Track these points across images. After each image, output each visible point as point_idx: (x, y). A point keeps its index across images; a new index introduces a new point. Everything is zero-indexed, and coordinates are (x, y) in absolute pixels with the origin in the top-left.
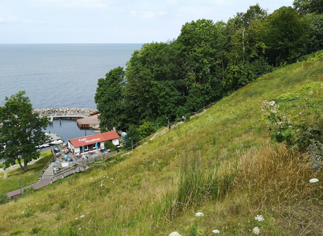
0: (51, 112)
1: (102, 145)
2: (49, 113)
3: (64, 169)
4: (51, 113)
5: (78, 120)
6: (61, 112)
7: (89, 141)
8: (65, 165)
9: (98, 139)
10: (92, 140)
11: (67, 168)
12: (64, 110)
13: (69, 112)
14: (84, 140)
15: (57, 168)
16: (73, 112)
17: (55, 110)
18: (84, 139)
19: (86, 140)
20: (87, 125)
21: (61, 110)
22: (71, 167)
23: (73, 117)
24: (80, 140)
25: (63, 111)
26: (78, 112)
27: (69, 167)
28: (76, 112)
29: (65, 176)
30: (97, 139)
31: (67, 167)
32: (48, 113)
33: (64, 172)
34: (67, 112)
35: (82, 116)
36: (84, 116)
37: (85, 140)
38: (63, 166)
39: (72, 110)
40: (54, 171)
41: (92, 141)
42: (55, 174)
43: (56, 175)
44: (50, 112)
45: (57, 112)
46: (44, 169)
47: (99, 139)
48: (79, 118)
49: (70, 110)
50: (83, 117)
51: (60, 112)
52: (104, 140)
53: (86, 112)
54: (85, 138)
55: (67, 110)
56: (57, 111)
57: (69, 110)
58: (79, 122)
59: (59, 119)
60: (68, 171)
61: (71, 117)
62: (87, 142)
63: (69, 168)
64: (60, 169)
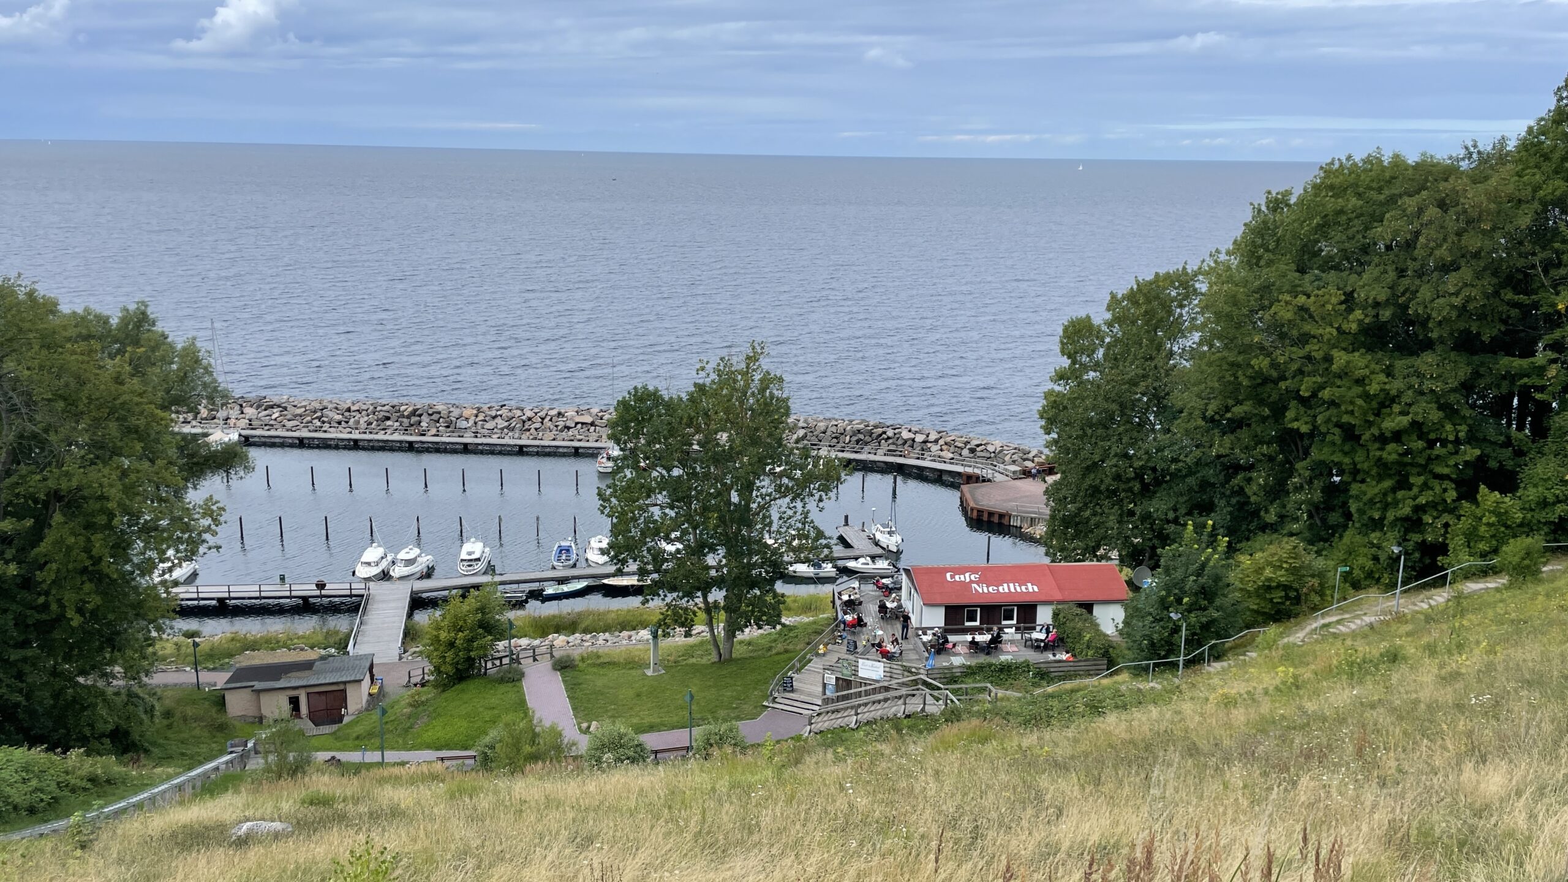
0: (868, 439)
1: (1044, 615)
2: (858, 442)
3: (863, 689)
4: (866, 443)
5: (965, 488)
6: (905, 442)
7: (991, 589)
8: (871, 669)
9: (1029, 585)
10: (1004, 588)
11: (878, 685)
12: (920, 438)
13: (935, 448)
14: (967, 577)
15: (837, 678)
16: (952, 449)
17: (885, 433)
18: (967, 575)
19: (977, 583)
20: (1001, 516)
21: (906, 435)
22: (895, 686)
23: (950, 473)
24: (952, 577)
25: (913, 440)
26: (972, 451)
27: (886, 684)
28: (965, 452)
29: (864, 718)
30: (1023, 588)
31: (877, 681)
32: (854, 439)
33: (864, 700)
34: (929, 445)
35: (987, 473)
36: (997, 474)
37: (971, 582)
38: (860, 674)
39: (948, 439)
40: (824, 685)
41: (1001, 589)
42: (826, 701)
43: (831, 707)
44: (861, 436)
45: (890, 441)
46: (790, 669)
47: (1036, 589)
48: (970, 479)
49: (941, 442)
50: (990, 476)
51: (900, 442)
52: (1059, 596)
53: (1007, 458)
54: (973, 570)
55: (932, 437)
56: (889, 438)
57: (936, 441)
58: (968, 496)
60: (879, 702)
61: (941, 471)
62: (980, 590)
63: (887, 689)
64: (848, 684)
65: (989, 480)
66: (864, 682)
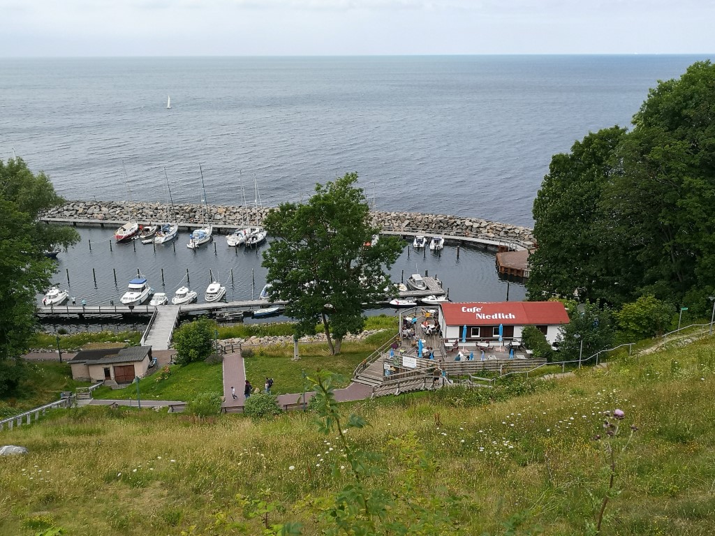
0: (445, 226)
1: (518, 332)
2: (439, 228)
3: (405, 373)
4: (445, 228)
5: (499, 255)
6: (467, 227)
7: (487, 317)
9: (510, 314)
10: (495, 316)
11: (413, 371)
12: (476, 225)
13: (484, 231)
14: (474, 310)
15: (391, 367)
16: (494, 232)
17: (455, 222)
18: (474, 308)
19: (480, 313)
20: (518, 271)
21: (468, 223)
22: (423, 372)
23: (492, 245)
24: (465, 309)
25: (472, 226)
26: (506, 233)
27: (417, 370)
28: (502, 233)
29: (403, 390)
30: (506, 317)
31: (413, 369)
32: (437, 226)
34: (481, 229)
35: (513, 246)
36: (518, 247)
37: (476, 312)
38: (404, 365)
39: (492, 226)
40: (384, 370)
41: (493, 316)
42: (386, 379)
43: (387, 382)
44: (442, 224)
45: (458, 227)
46: (367, 361)
47: (514, 317)
48: (504, 249)
49: (488, 227)
50: (514, 248)
51: (464, 227)
52: (526, 321)
53: (526, 237)
54: (478, 306)
55: (483, 225)
56: (458, 225)
57: (485, 227)
58: (500, 260)
59: (456, 246)
61: (487, 245)
62: (481, 318)
63: (419, 373)
64: (397, 370)
65: (514, 250)
66: (406, 369)
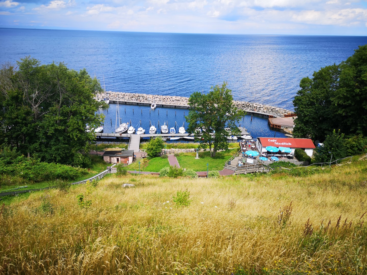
4: (245, 107)
5: (270, 119)
7: (279, 144)
8: (250, 161)
10: (283, 144)
11: (251, 165)
13: (262, 109)
15: (241, 162)
20: (279, 126)
21: (255, 105)
23: (266, 115)
24: (270, 140)
25: (257, 107)
26: (272, 110)
29: (248, 172)
30: (288, 144)
32: (242, 106)
37: (275, 142)
38: (247, 162)
39: (266, 107)
40: (238, 164)
43: (240, 169)
45: (251, 107)
47: (291, 144)
48: (272, 117)
50: (276, 116)
52: (296, 146)
53: (281, 112)
55: (262, 106)
60: (252, 168)
61: (263, 115)
63: (254, 165)
66: (248, 164)
